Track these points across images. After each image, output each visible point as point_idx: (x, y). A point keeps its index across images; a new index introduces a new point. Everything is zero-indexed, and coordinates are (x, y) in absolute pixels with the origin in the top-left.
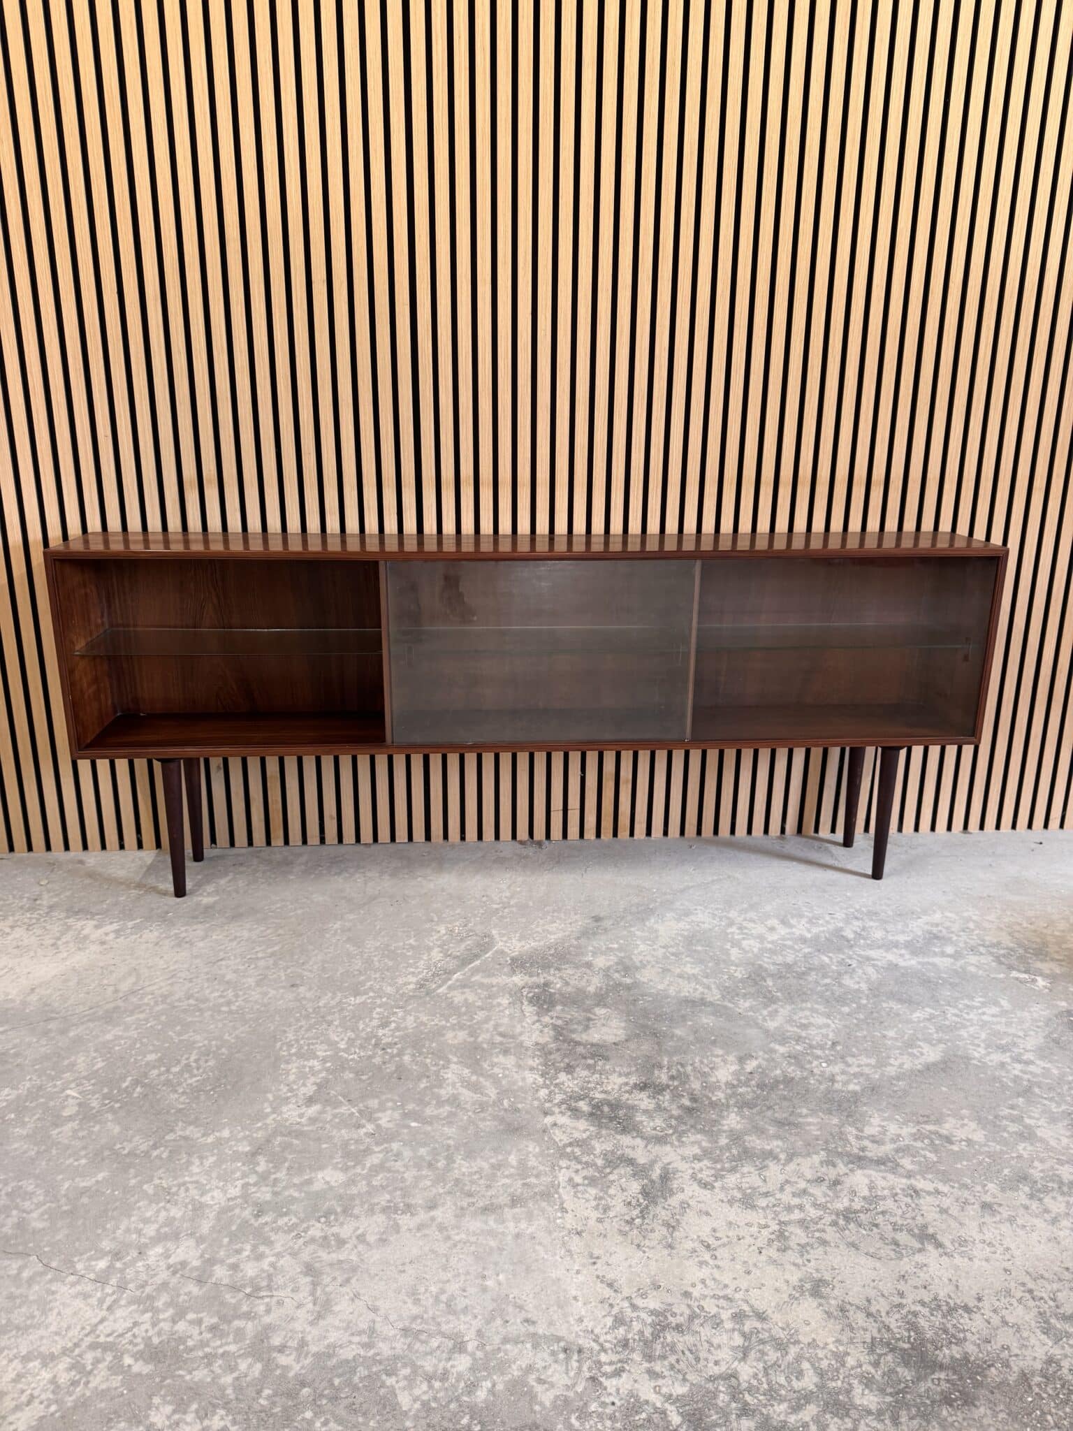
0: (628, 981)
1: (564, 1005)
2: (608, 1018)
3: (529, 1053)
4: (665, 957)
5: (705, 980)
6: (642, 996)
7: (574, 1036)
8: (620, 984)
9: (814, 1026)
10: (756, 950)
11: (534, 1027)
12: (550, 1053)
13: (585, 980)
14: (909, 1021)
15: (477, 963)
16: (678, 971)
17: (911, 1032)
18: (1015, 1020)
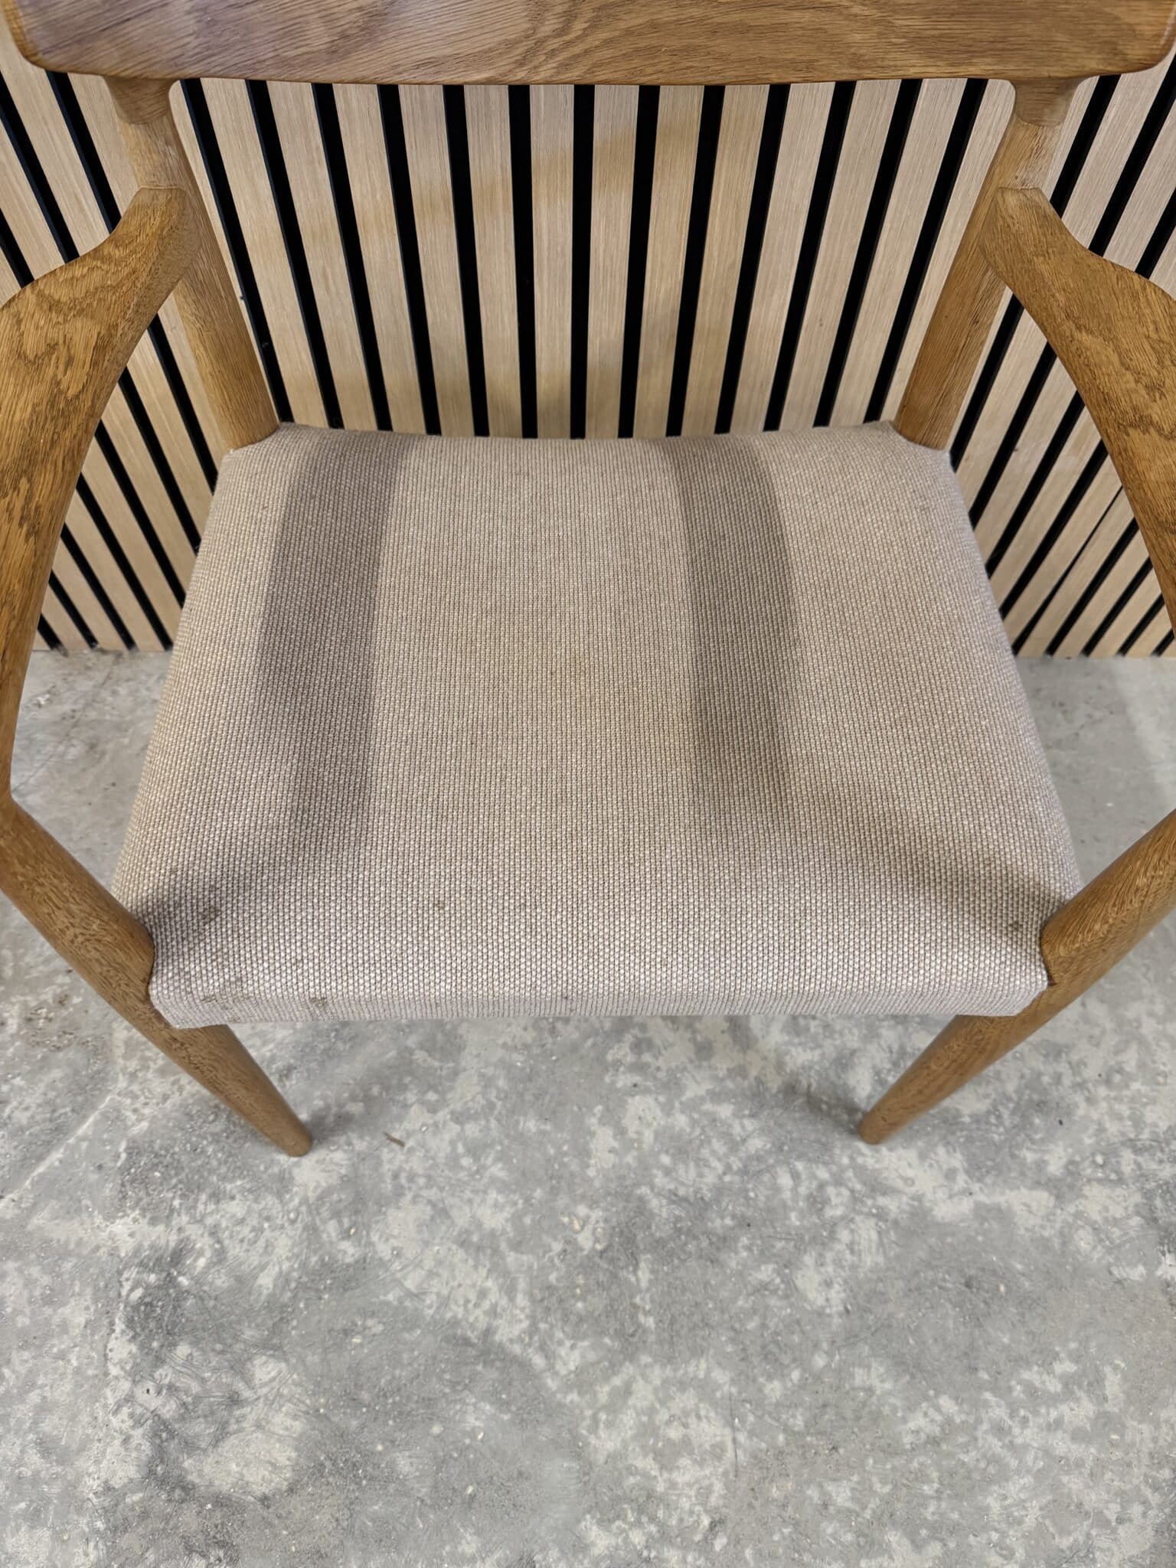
0: (349, 1251)
1: (195, 1343)
2: (274, 1401)
3: (83, 1522)
4: (453, 1162)
5: (511, 1258)
6: (365, 1314)
7: (187, 1464)
8: (328, 1267)
9: (691, 1453)
10: (648, 1136)
11: (115, 1422)
12: (125, 1530)
13: (261, 1243)
14: (891, 1450)
15: (56, 1156)
16: (461, 1219)
17: (887, 1489)
18: (1118, 1454)
